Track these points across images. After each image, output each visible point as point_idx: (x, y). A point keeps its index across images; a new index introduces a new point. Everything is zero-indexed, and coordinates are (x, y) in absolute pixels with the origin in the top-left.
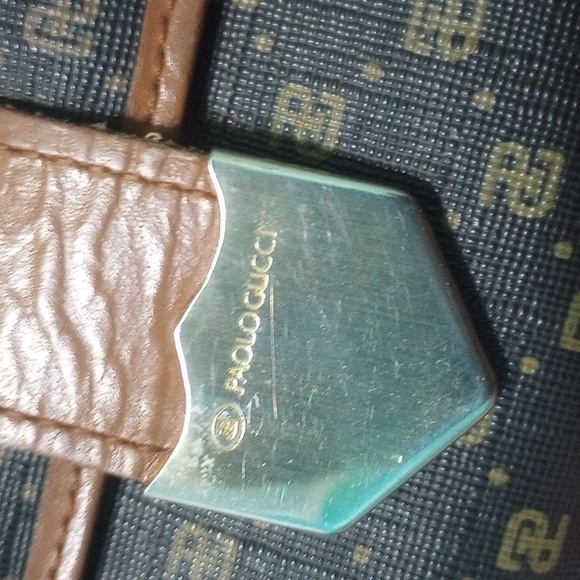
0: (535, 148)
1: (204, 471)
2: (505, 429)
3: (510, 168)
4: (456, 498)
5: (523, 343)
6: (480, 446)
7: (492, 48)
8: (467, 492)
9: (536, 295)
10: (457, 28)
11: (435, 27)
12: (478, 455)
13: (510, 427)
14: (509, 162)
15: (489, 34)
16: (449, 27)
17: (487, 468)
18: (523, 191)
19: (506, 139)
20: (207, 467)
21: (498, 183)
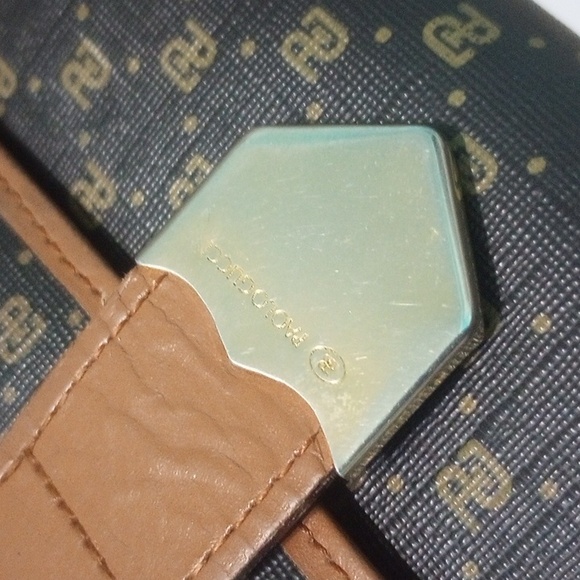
0: (299, 25)
1: (350, 406)
2: (498, 141)
3: (301, 49)
4: (534, 210)
5: (435, 96)
6: (501, 168)
7: (220, 29)
8: (534, 198)
9: (404, 69)
10: (195, 49)
11: (187, 65)
12: (507, 174)
13: (500, 137)
14: (297, 48)
15: (211, 28)
16: (192, 54)
17: (523, 172)
18: (323, 47)
19: (280, 43)
20: (348, 401)
21: (307, 63)
